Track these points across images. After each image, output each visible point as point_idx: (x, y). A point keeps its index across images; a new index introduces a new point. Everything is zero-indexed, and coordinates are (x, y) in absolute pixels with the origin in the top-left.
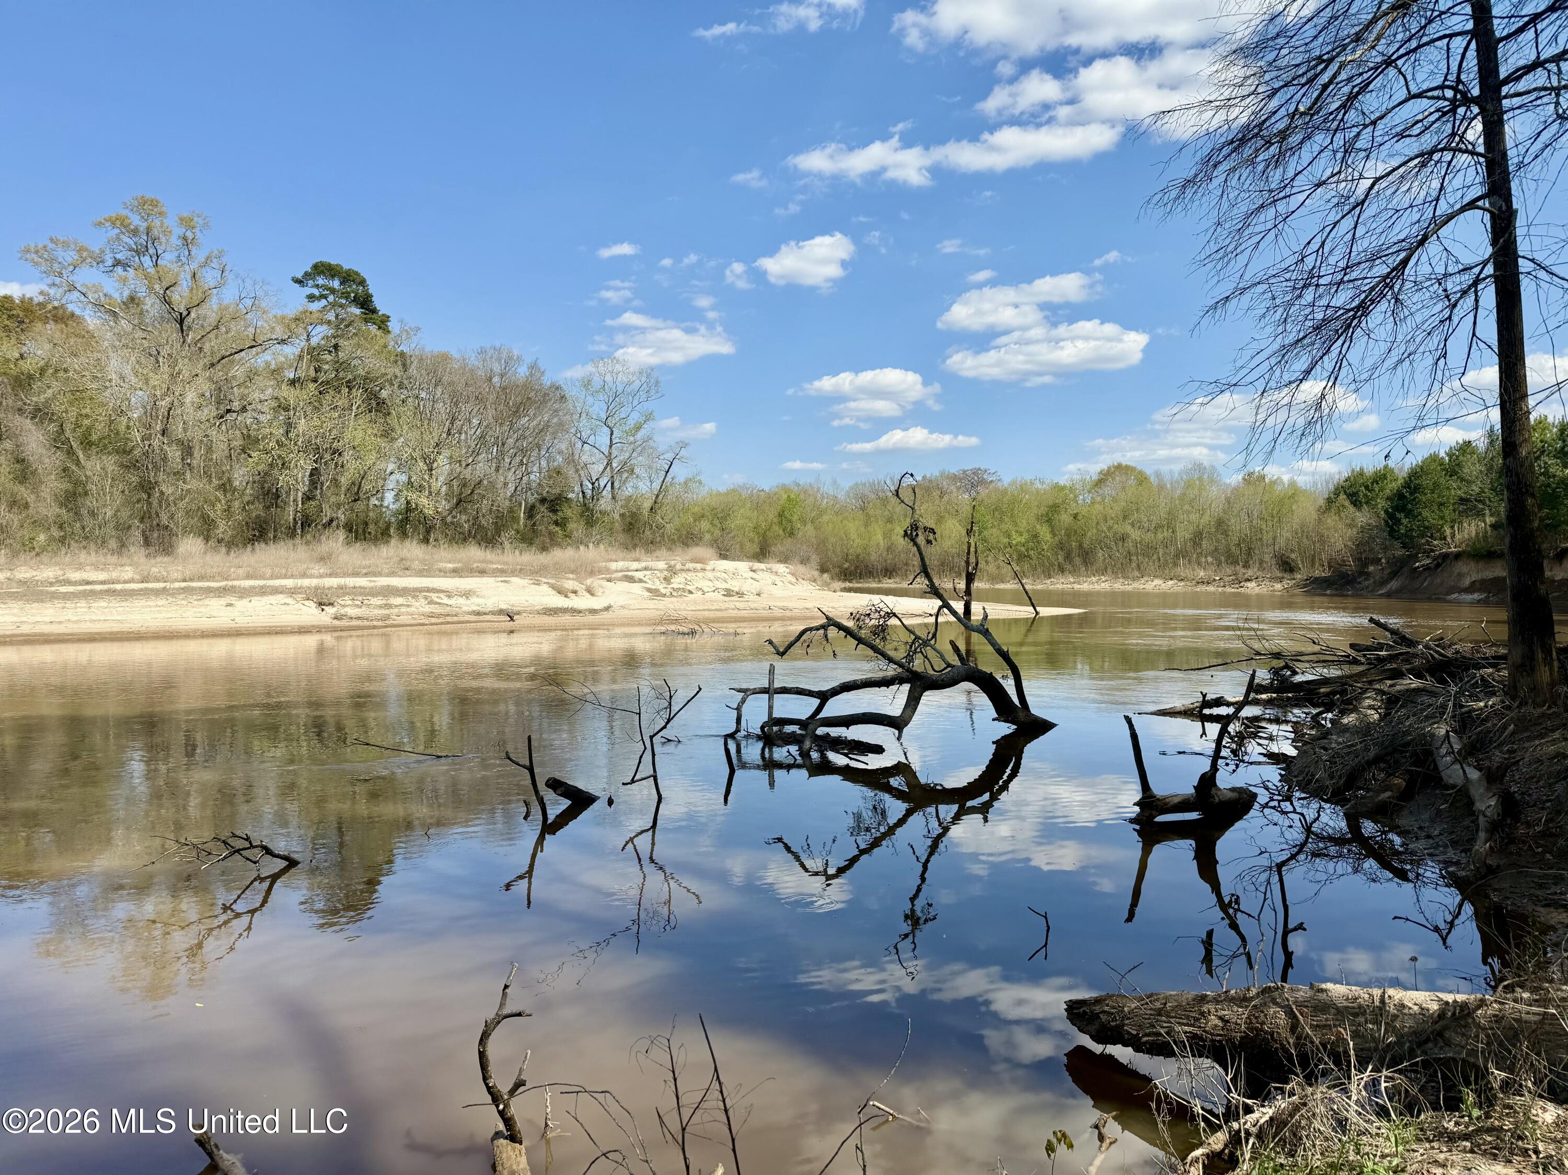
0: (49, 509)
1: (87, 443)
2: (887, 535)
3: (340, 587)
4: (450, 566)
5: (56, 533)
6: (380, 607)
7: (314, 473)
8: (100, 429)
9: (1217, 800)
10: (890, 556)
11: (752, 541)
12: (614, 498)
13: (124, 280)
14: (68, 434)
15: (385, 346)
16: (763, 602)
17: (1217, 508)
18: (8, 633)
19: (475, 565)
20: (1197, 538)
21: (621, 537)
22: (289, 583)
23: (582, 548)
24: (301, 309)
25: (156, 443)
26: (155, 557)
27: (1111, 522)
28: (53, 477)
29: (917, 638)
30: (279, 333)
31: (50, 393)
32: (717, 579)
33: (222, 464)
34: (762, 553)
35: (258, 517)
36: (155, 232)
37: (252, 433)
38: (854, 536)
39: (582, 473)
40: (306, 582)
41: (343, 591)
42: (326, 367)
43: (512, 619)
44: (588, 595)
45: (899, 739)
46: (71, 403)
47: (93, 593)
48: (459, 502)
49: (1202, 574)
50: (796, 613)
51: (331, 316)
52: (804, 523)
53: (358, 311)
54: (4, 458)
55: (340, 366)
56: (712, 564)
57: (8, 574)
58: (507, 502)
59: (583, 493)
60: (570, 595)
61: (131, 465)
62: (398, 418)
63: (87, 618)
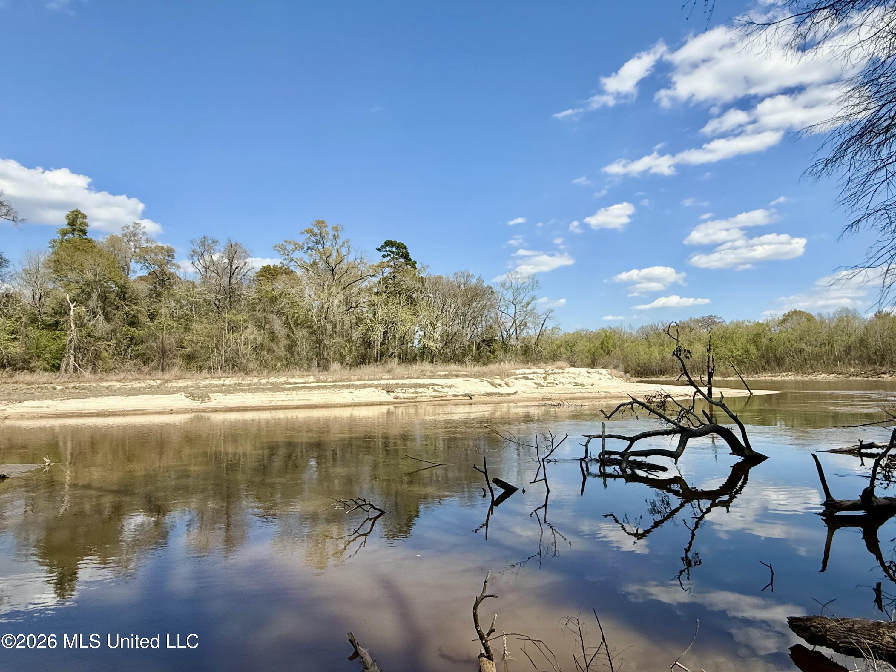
0: (281, 352)
1: (296, 324)
2: (661, 352)
3: (397, 384)
4: (443, 373)
5: (284, 362)
6: (413, 393)
7: (385, 333)
8: (301, 318)
9: (875, 504)
10: (663, 364)
11: (587, 357)
12: (517, 338)
13: (312, 255)
14: (290, 321)
15: (415, 275)
16: (594, 390)
17: (860, 332)
18: (267, 405)
19: (454, 373)
20: (848, 350)
21: (521, 357)
22: (376, 382)
23: (502, 363)
24: (380, 261)
25: (322, 323)
26: (322, 371)
27: (792, 342)
28: (284, 339)
29: (683, 409)
30: (371, 272)
31: (283, 304)
32: (570, 377)
33: (348, 330)
34: (593, 364)
35: (362, 353)
36: (323, 234)
37: (360, 317)
38: (642, 353)
39: (502, 327)
40: (382, 382)
41: (397, 385)
42: (390, 286)
43: (471, 398)
44: (506, 386)
45: (676, 463)
46: (291, 308)
47: (298, 388)
48: (446, 343)
49: (852, 370)
50: (613, 395)
51: (392, 264)
52: (615, 347)
53: (403, 260)
54: (266, 332)
55: (396, 285)
56: (567, 370)
57: (267, 380)
58: (467, 343)
59: (502, 336)
60: (497, 386)
61: (313, 333)
62: (420, 306)
63: (296, 398)
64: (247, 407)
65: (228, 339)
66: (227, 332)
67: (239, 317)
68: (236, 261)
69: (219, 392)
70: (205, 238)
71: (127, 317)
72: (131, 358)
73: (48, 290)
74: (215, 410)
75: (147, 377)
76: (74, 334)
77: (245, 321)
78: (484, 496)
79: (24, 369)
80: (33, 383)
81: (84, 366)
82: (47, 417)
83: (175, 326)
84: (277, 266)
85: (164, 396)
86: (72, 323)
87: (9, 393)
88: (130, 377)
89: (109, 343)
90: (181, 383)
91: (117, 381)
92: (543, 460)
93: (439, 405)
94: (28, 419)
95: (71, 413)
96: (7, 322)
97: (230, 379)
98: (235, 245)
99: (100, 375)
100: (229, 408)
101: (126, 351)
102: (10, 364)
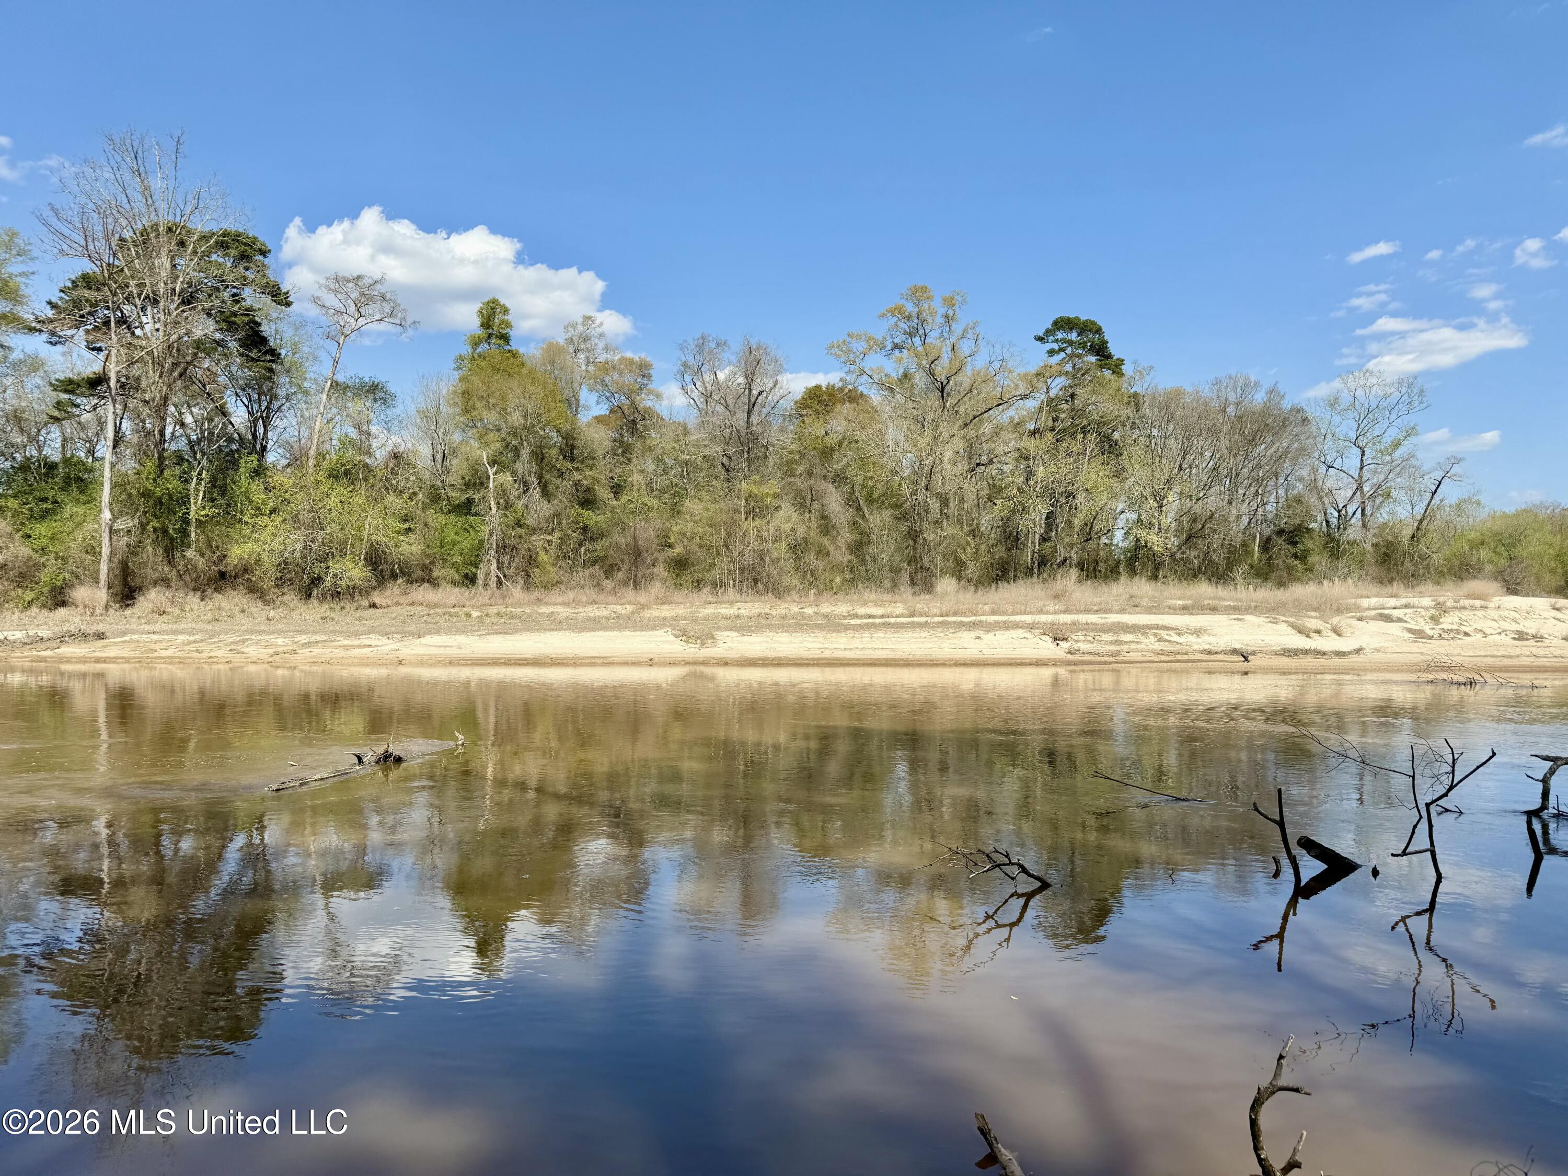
0: (842, 556)
1: (870, 500)
3: (1074, 624)
4: (1180, 603)
5: (848, 575)
6: (1111, 643)
7: (1050, 516)
8: (880, 488)
11: (1553, 572)
12: (1364, 526)
13: (901, 360)
14: (857, 494)
15: (1119, 390)
18: (816, 657)
19: (1206, 602)
21: (1374, 570)
22: (1028, 618)
23: (1326, 583)
24: (1042, 364)
25: (920, 497)
26: (919, 595)
28: (846, 530)
30: (1023, 389)
31: (845, 461)
32: (1504, 619)
33: (972, 512)
35: (1001, 558)
36: (924, 315)
37: (998, 483)
39: (1326, 501)
40: (1043, 618)
41: (1076, 627)
42: (1063, 416)
43: (1246, 659)
44: (1334, 636)
46: (860, 468)
47: (874, 626)
48: (1190, 536)
51: (1068, 367)
53: (1092, 359)
54: (812, 516)
55: (1076, 413)
56: (1496, 601)
57: (815, 609)
58: (1240, 536)
59: (1327, 522)
60: (1312, 634)
61: (902, 517)
62: (1130, 457)
63: (870, 646)
64: (780, 658)
65: (746, 531)
66: (743, 516)
67: (766, 489)
68: (759, 380)
69: (731, 630)
70: (703, 338)
71: (578, 491)
72: (585, 565)
73: (455, 445)
74: (725, 663)
75: (611, 598)
76: (496, 521)
77: (775, 496)
78: (1276, 875)
79: (423, 580)
80: (436, 606)
81: (512, 578)
82: (459, 665)
83: (656, 506)
84: (834, 386)
85: (638, 633)
86: (492, 503)
87: (404, 622)
88: (584, 599)
89: (550, 537)
90: (666, 611)
91: (564, 604)
92: (1428, 806)
93: (1170, 671)
94: (431, 665)
95: (493, 659)
96: (397, 501)
97: (750, 605)
98: (758, 349)
99: (536, 594)
100: (747, 659)
101: (576, 551)
102: (403, 573)
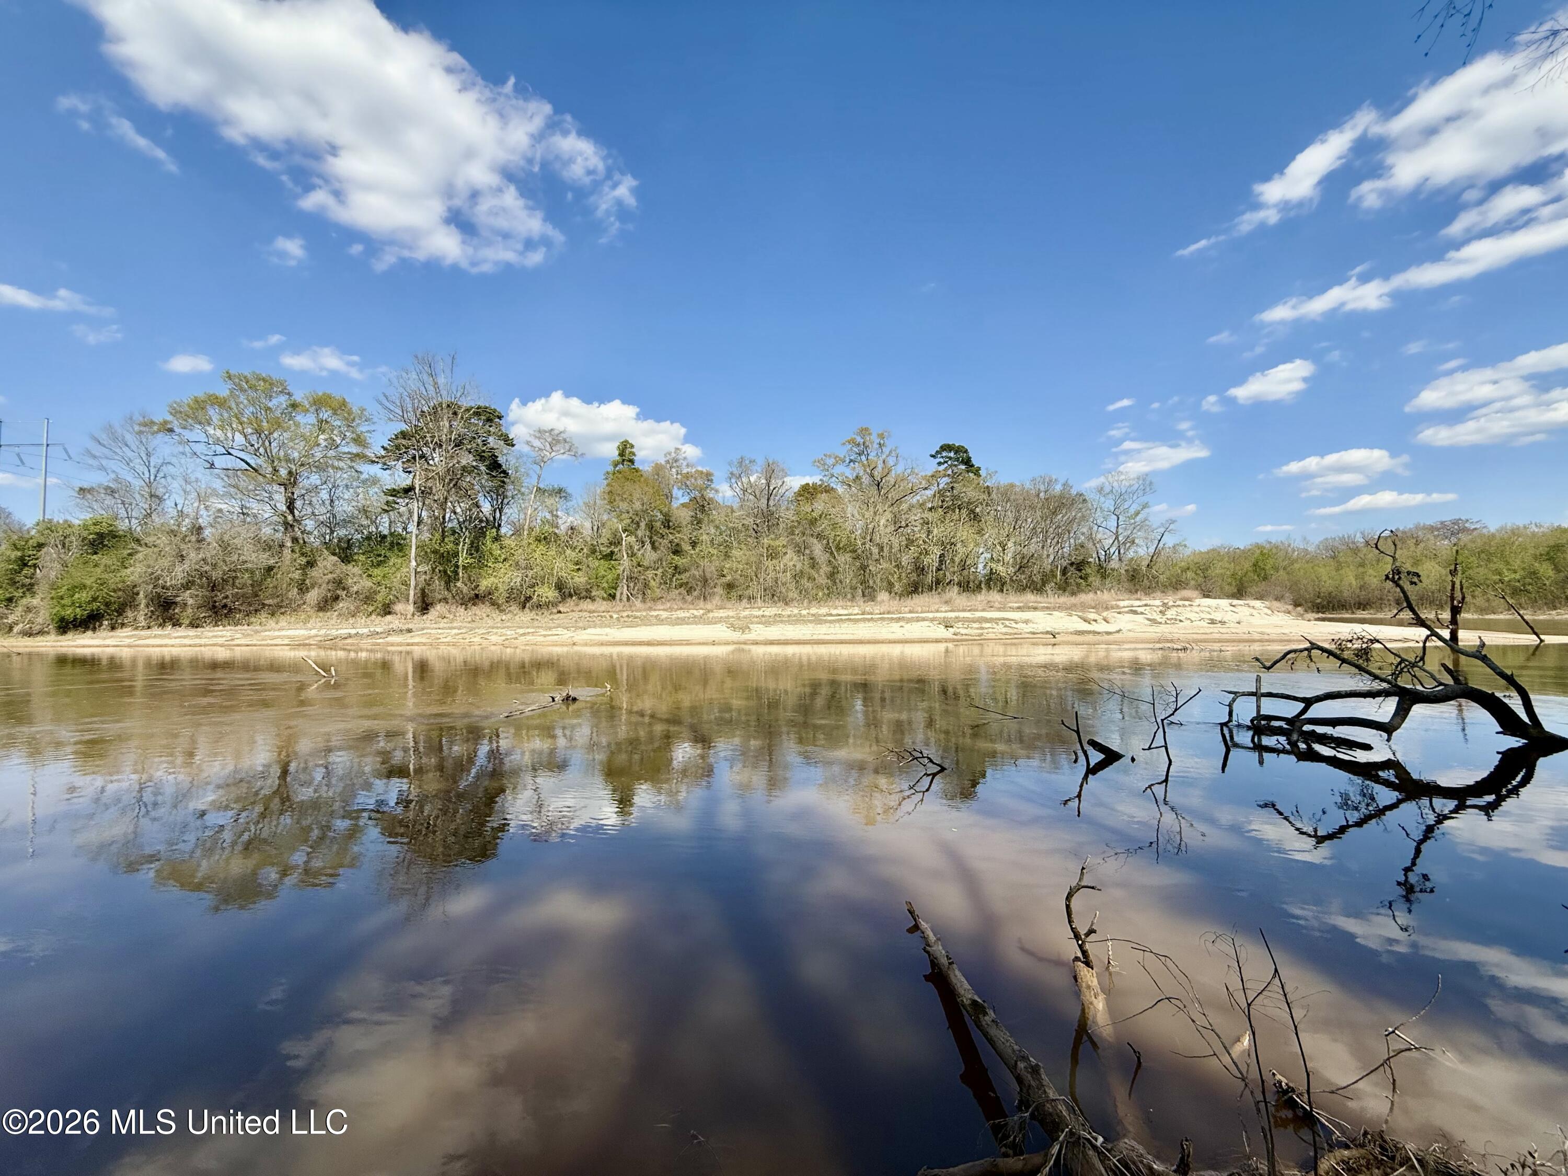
0: (823, 580)
1: (838, 548)
3: (956, 618)
4: (1016, 605)
5: (826, 591)
6: (977, 629)
7: (942, 556)
8: (844, 542)
10: (1363, 593)
11: (1230, 584)
12: (1120, 560)
13: (854, 469)
14: (831, 545)
15: (978, 484)
16: (1241, 629)
19: (1031, 604)
21: (1126, 585)
22: (931, 615)
23: (1098, 592)
24: (935, 470)
25: (867, 546)
26: (867, 602)
28: (825, 565)
29: (1403, 660)
30: (924, 484)
31: (824, 526)
32: (1202, 612)
33: (897, 554)
34: (1239, 592)
35: (914, 581)
36: (867, 443)
37: (911, 538)
38: (1325, 578)
39: (1098, 546)
40: (938, 615)
41: (958, 619)
42: (947, 499)
43: (1054, 637)
44: (1104, 622)
45: (1388, 740)
46: (832, 530)
48: (1021, 567)
50: (1273, 637)
51: (950, 472)
52: (1277, 570)
53: (963, 467)
54: (805, 558)
55: (955, 498)
56: (1198, 601)
57: (808, 611)
58: (1049, 566)
59: (1099, 558)
60: (1092, 622)
61: (858, 558)
62: (986, 522)
63: (840, 632)
65: (767, 567)
66: (765, 558)
67: (778, 543)
68: (774, 481)
69: (759, 624)
70: (742, 458)
71: (672, 545)
72: (676, 588)
73: (604, 521)
74: (756, 643)
75: (690, 606)
76: (626, 563)
77: (784, 547)
78: (1075, 761)
79: (587, 598)
80: (594, 612)
81: (635, 595)
83: (716, 554)
84: (816, 483)
85: (706, 626)
86: (624, 553)
88: (676, 607)
89: (656, 572)
90: (722, 613)
91: (664, 610)
93: (1012, 644)
95: (625, 642)
96: (573, 553)
97: (770, 609)
98: (773, 463)
99: (649, 604)
100: (769, 640)
101: (671, 580)
102: (576, 594)
